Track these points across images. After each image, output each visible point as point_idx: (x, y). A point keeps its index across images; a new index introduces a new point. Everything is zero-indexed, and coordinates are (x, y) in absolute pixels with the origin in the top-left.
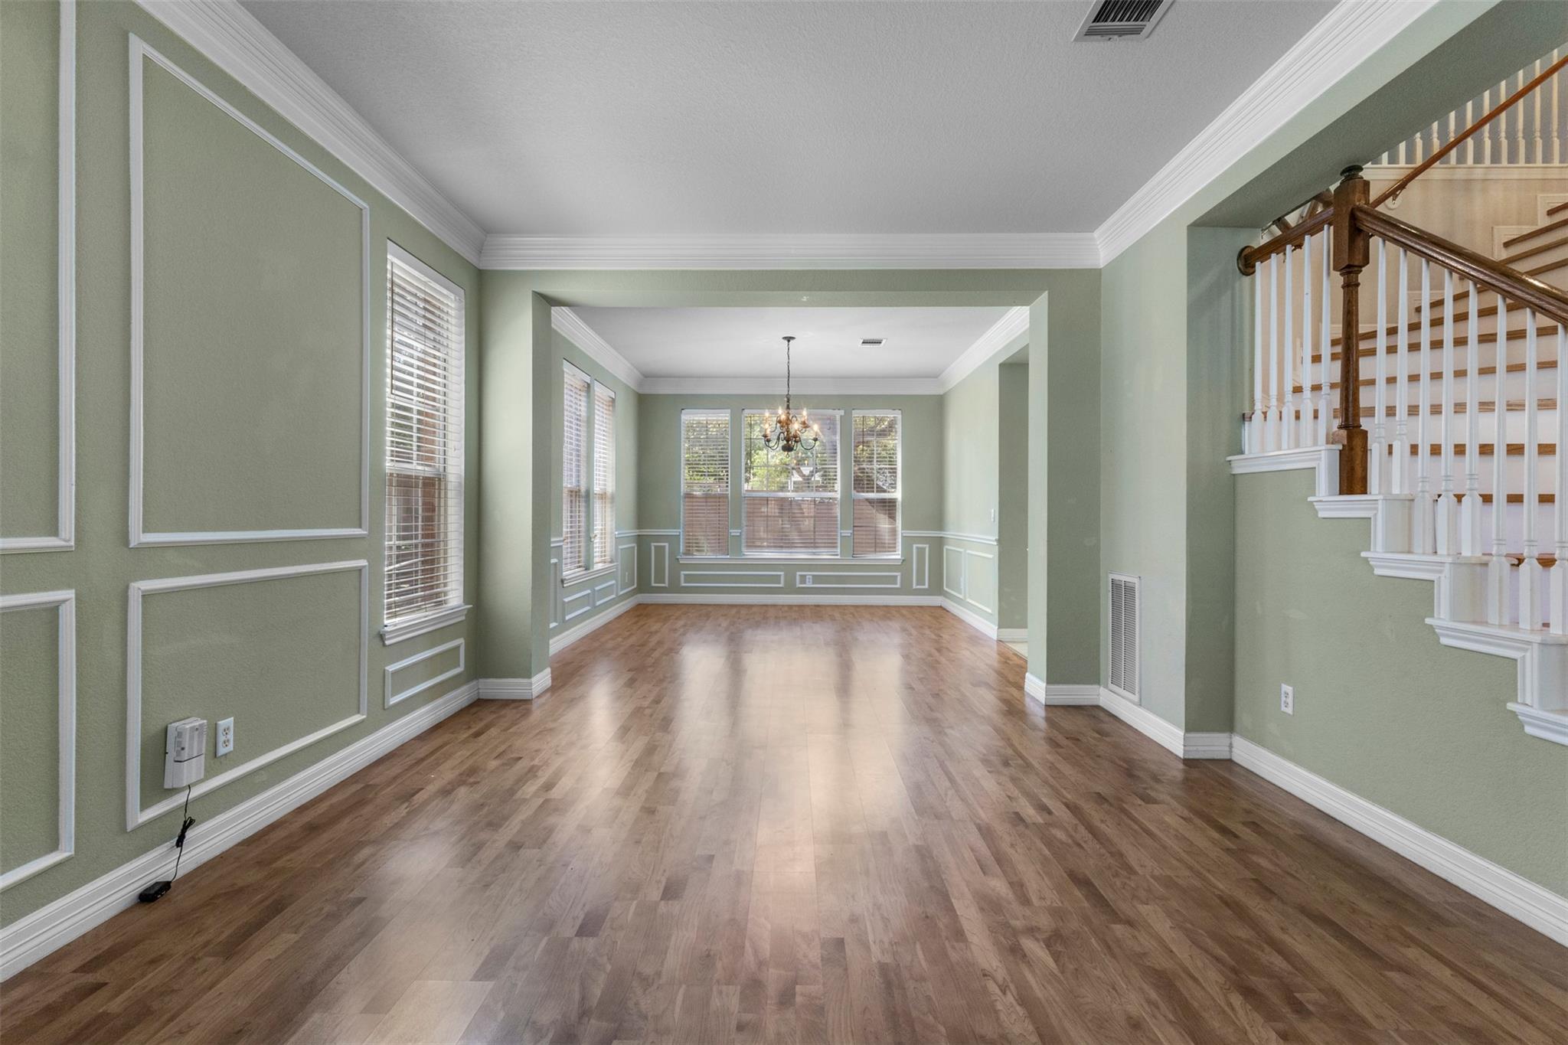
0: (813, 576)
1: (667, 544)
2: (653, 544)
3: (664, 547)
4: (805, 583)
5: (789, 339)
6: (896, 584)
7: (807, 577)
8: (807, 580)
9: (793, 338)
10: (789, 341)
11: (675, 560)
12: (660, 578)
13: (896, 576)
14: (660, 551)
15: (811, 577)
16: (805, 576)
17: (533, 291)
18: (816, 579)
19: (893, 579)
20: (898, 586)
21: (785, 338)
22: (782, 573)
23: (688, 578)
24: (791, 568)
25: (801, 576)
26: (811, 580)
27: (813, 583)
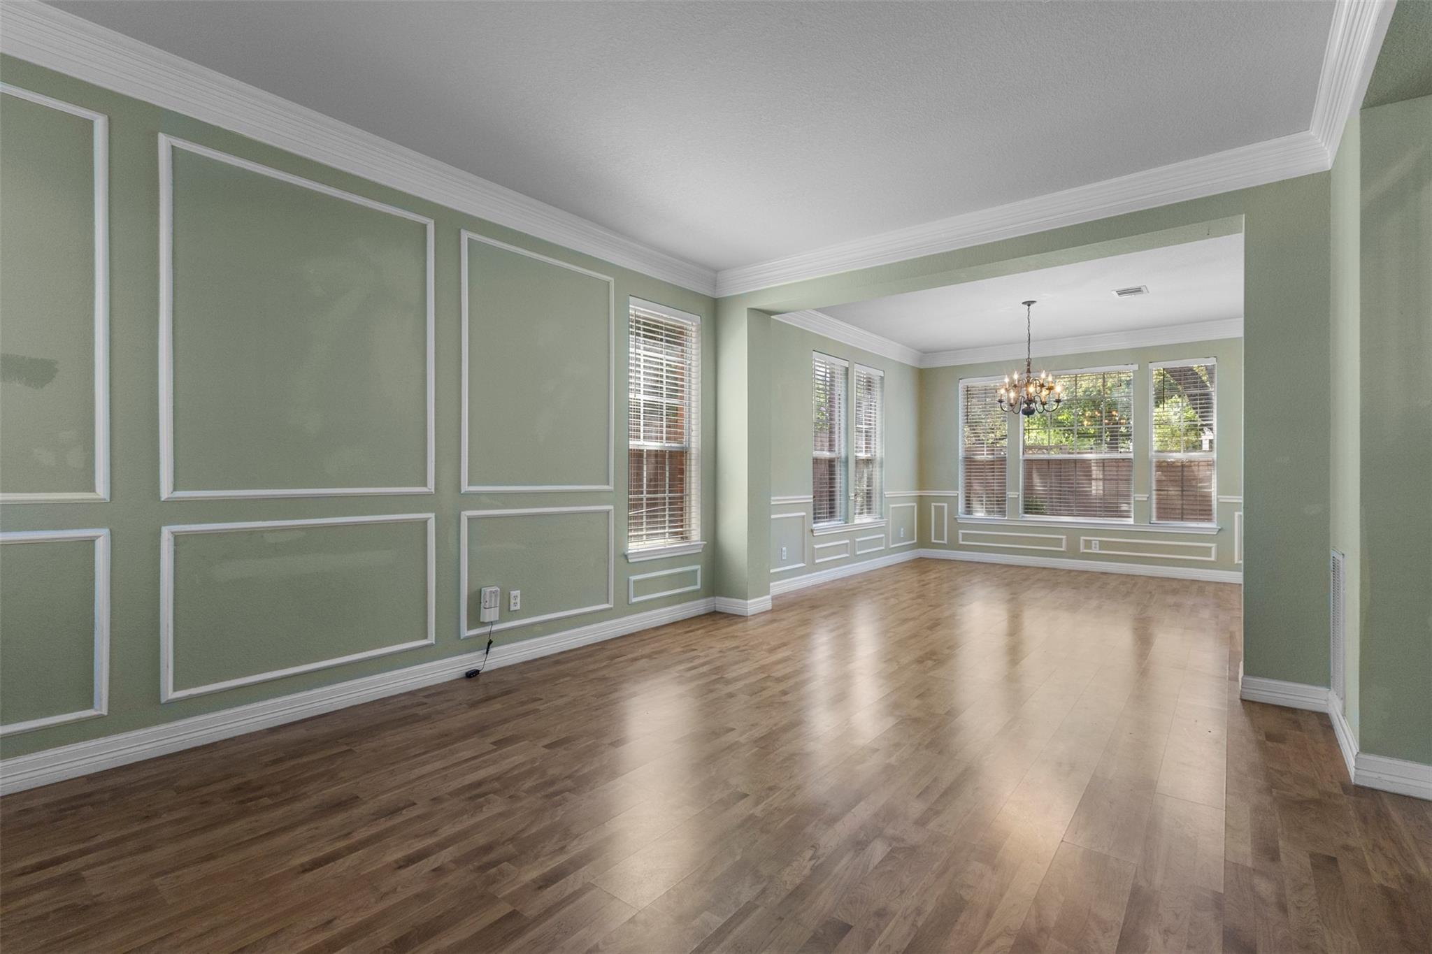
0: (1100, 541)
1: (946, 505)
2: (933, 504)
3: (943, 507)
4: (1091, 548)
5: (1029, 303)
6: (1210, 556)
7: (1093, 542)
8: (1093, 546)
9: (1033, 302)
10: (1029, 305)
11: (953, 519)
12: (940, 535)
13: (1210, 548)
14: (939, 510)
15: (1097, 542)
16: (1090, 541)
17: (748, 309)
18: (1103, 545)
19: (1207, 551)
20: (1213, 559)
21: (1024, 303)
22: (1064, 537)
23: (966, 536)
24: (1073, 532)
25: (1085, 540)
26: (1098, 546)
27: (1100, 550)
